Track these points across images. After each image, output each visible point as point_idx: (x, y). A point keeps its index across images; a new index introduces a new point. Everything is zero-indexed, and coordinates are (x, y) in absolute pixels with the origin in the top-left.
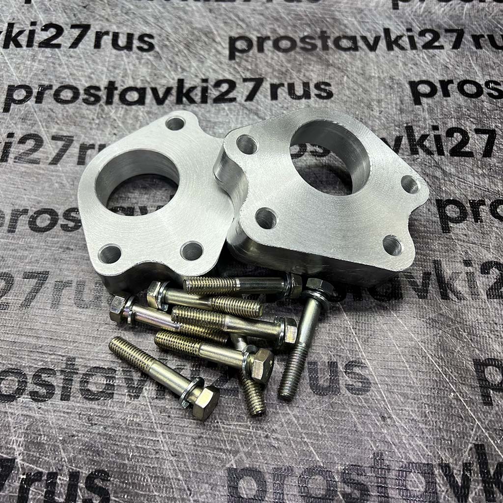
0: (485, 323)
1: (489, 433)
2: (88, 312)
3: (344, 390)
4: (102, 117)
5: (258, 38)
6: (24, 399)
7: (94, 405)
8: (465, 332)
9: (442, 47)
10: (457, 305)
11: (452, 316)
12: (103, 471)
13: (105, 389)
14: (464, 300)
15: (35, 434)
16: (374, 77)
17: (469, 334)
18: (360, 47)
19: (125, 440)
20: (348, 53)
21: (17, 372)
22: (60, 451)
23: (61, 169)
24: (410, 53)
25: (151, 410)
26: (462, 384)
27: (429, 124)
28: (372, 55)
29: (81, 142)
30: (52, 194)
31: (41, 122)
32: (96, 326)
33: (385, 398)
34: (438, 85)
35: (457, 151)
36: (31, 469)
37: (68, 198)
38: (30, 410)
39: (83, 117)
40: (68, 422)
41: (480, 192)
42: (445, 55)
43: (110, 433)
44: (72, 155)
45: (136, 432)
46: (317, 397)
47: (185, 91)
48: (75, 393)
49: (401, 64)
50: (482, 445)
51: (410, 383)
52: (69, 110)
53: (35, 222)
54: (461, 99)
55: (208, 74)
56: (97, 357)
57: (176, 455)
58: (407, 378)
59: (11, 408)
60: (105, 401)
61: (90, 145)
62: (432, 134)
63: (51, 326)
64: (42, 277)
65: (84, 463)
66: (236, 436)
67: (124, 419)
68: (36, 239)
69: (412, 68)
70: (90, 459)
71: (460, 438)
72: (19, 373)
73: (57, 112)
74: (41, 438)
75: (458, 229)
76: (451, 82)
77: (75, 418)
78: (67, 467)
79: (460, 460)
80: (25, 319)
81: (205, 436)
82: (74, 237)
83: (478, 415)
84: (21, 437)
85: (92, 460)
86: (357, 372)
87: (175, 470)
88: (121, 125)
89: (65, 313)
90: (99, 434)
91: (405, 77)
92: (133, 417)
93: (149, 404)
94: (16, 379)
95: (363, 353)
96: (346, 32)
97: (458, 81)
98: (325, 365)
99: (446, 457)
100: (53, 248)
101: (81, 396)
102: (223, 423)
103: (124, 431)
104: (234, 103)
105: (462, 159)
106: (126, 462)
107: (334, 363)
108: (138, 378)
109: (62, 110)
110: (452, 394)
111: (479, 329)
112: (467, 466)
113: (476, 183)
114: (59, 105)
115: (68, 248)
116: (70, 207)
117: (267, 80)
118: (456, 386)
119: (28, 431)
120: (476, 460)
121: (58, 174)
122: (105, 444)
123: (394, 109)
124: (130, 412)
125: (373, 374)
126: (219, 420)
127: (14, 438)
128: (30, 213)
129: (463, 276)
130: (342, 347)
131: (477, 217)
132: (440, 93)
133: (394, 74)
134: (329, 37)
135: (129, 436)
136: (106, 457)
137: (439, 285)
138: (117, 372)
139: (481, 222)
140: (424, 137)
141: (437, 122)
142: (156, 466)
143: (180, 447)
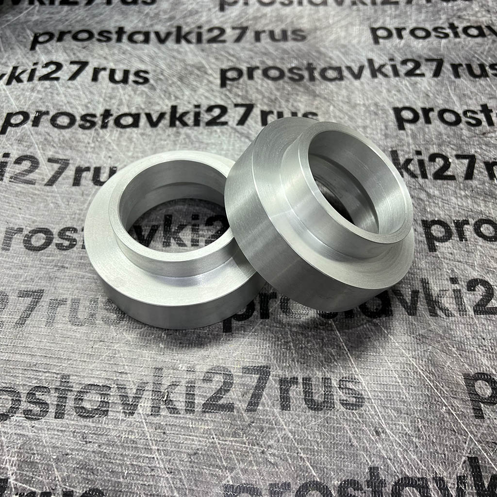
0: (473, 338)
1: (481, 446)
2: (83, 329)
3: (338, 406)
4: (97, 141)
5: (248, 68)
6: (18, 417)
7: (89, 422)
8: (454, 347)
9: (422, 75)
10: (445, 321)
11: (441, 332)
12: (97, 490)
13: (99, 406)
14: (452, 316)
15: (28, 453)
16: (359, 104)
17: (458, 349)
18: (346, 77)
19: (119, 457)
20: (334, 83)
21: (10, 391)
22: (54, 471)
23: (56, 190)
24: (394, 80)
25: (146, 427)
26: (453, 397)
27: (412, 149)
28: (357, 83)
29: (77, 165)
30: (47, 213)
31: (37, 144)
32: (90, 343)
33: (379, 413)
34: (420, 113)
35: (440, 175)
36: (24, 489)
37: (62, 218)
38: (23, 428)
39: (79, 141)
40: (62, 440)
41: (463, 212)
42: (426, 82)
43: (105, 451)
44: (68, 177)
45: (131, 449)
46: (311, 412)
47: (178, 115)
48: (69, 411)
49: (384, 91)
50: (476, 458)
51: (403, 398)
52: (65, 135)
53: (30, 241)
54: (441, 127)
55: (200, 101)
56: (92, 374)
57: (171, 472)
58: (399, 393)
59: (4, 427)
60: (100, 419)
61: (86, 168)
62: (416, 158)
63: (45, 343)
64: (37, 295)
65: (78, 482)
66: (232, 451)
67: (119, 436)
68: (31, 258)
69: (395, 95)
70: (84, 478)
71: (454, 451)
72: (13, 391)
73: (53, 136)
74: (34, 457)
75: (444, 248)
76: (432, 110)
77: (69, 436)
78: (61, 486)
79: (454, 473)
80: (19, 337)
81: (200, 452)
82: (69, 255)
83: (470, 428)
84: (14, 457)
85: (87, 479)
86: (351, 387)
87: (170, 487)
88: (115, 147)
89: (60, 331)
90: (93, 452)
91: (390, 103)
92: (128, 434)
93: (144, 421)
94: (10, 398)
95: (356, 369)
96: (331, 64)
97: (438, 109)
98: (319, 381)
99: (440, 470)
100: (48, 267)
101: (75, 414)
102: (219, 439)
103: (119, 448)
104: (225, 127)
105: (445, 182)
106: (121, 480)
107: (328, 379)
108: (133, 395)
109: (59, 135)
110: (444, 408)
111: (467, 344)
112: (461, 479)
113: (459, 204)
114: (56, 129)
115: (63, 267)
116: (65, 227)
117: (257, 107)
118: (448, 400)
119: (22, 451)
120: (470, 473)
121: (53, 194)
122: (99, 462)
123: (379, 135)
124: (125, 429)
125: (367, 389)
126: (214, 436)
127: (7, 458)
128: (25, 232)
129: (451, 293)
130: (335, 363)
131: (462, 236)
132: (422, 120)
133: (378, 101)
134: (315, 69)
135: (124, 453)
136: (100, 475)
137: (427, 303)
138: (112, 390)
139: (466, 240)
140: (408, 161)
141: (419, 147)
142: (152, 483)
143: (176, 464)
